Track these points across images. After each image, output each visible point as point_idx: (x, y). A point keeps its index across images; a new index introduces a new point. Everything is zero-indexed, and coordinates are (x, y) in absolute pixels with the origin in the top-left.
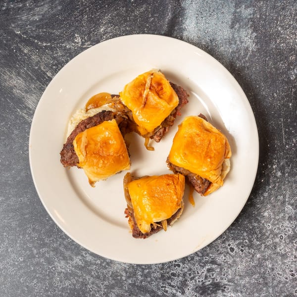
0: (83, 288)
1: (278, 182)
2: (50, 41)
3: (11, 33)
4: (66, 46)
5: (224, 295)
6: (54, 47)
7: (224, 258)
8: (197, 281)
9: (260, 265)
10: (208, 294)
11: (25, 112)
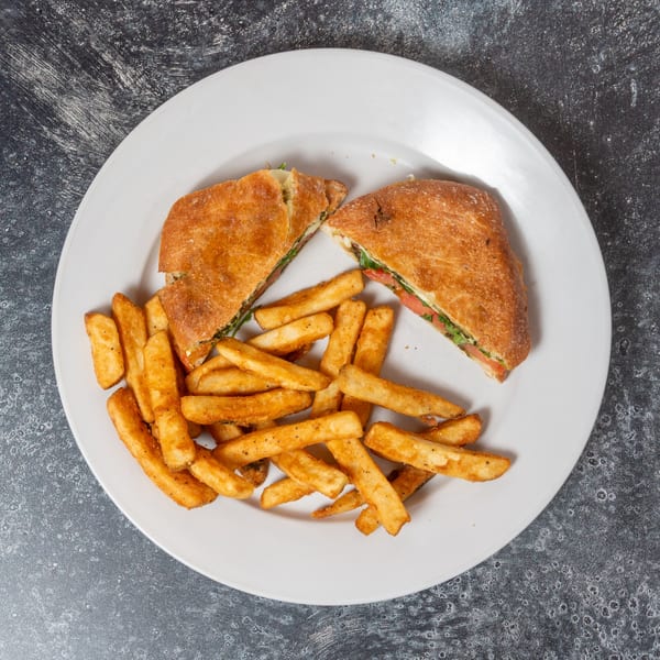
4: (141, 1)
6: (118, 4)
11: (58, 132)
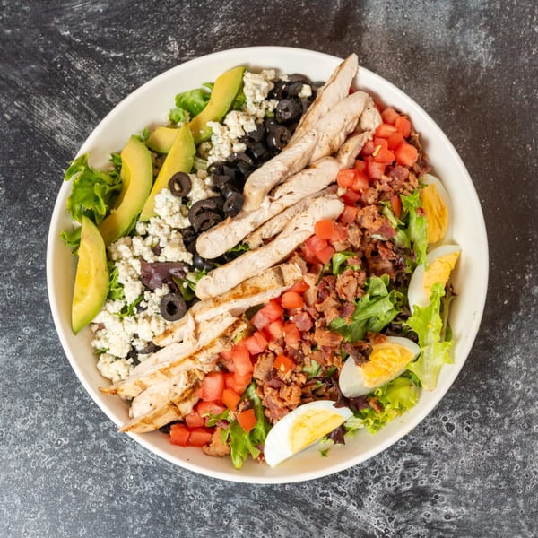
0: (178, 496)
1: (534, 305)
2: (123, 49)
3: (54, 35)
4: (151, 58)
5: (436, 511)
6: (131, 60)
7: (435, 442)
8: (386, 484)
9: (501, 456)
10: (406, 508)
